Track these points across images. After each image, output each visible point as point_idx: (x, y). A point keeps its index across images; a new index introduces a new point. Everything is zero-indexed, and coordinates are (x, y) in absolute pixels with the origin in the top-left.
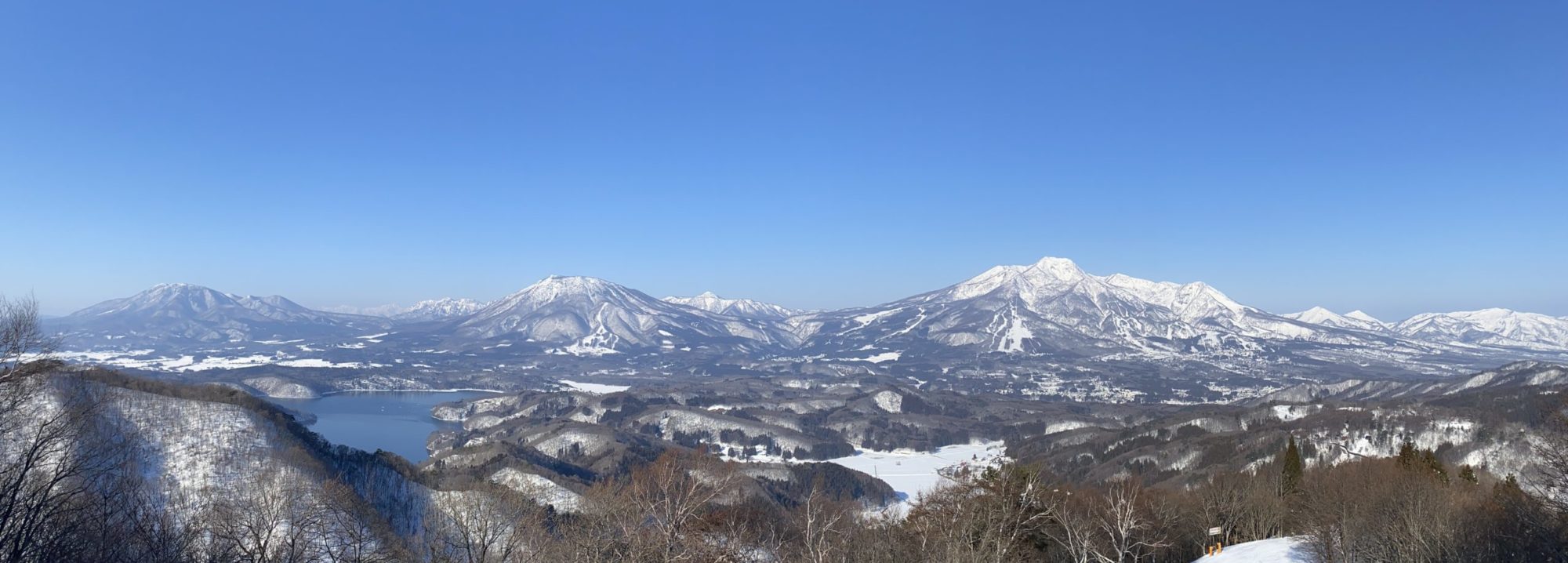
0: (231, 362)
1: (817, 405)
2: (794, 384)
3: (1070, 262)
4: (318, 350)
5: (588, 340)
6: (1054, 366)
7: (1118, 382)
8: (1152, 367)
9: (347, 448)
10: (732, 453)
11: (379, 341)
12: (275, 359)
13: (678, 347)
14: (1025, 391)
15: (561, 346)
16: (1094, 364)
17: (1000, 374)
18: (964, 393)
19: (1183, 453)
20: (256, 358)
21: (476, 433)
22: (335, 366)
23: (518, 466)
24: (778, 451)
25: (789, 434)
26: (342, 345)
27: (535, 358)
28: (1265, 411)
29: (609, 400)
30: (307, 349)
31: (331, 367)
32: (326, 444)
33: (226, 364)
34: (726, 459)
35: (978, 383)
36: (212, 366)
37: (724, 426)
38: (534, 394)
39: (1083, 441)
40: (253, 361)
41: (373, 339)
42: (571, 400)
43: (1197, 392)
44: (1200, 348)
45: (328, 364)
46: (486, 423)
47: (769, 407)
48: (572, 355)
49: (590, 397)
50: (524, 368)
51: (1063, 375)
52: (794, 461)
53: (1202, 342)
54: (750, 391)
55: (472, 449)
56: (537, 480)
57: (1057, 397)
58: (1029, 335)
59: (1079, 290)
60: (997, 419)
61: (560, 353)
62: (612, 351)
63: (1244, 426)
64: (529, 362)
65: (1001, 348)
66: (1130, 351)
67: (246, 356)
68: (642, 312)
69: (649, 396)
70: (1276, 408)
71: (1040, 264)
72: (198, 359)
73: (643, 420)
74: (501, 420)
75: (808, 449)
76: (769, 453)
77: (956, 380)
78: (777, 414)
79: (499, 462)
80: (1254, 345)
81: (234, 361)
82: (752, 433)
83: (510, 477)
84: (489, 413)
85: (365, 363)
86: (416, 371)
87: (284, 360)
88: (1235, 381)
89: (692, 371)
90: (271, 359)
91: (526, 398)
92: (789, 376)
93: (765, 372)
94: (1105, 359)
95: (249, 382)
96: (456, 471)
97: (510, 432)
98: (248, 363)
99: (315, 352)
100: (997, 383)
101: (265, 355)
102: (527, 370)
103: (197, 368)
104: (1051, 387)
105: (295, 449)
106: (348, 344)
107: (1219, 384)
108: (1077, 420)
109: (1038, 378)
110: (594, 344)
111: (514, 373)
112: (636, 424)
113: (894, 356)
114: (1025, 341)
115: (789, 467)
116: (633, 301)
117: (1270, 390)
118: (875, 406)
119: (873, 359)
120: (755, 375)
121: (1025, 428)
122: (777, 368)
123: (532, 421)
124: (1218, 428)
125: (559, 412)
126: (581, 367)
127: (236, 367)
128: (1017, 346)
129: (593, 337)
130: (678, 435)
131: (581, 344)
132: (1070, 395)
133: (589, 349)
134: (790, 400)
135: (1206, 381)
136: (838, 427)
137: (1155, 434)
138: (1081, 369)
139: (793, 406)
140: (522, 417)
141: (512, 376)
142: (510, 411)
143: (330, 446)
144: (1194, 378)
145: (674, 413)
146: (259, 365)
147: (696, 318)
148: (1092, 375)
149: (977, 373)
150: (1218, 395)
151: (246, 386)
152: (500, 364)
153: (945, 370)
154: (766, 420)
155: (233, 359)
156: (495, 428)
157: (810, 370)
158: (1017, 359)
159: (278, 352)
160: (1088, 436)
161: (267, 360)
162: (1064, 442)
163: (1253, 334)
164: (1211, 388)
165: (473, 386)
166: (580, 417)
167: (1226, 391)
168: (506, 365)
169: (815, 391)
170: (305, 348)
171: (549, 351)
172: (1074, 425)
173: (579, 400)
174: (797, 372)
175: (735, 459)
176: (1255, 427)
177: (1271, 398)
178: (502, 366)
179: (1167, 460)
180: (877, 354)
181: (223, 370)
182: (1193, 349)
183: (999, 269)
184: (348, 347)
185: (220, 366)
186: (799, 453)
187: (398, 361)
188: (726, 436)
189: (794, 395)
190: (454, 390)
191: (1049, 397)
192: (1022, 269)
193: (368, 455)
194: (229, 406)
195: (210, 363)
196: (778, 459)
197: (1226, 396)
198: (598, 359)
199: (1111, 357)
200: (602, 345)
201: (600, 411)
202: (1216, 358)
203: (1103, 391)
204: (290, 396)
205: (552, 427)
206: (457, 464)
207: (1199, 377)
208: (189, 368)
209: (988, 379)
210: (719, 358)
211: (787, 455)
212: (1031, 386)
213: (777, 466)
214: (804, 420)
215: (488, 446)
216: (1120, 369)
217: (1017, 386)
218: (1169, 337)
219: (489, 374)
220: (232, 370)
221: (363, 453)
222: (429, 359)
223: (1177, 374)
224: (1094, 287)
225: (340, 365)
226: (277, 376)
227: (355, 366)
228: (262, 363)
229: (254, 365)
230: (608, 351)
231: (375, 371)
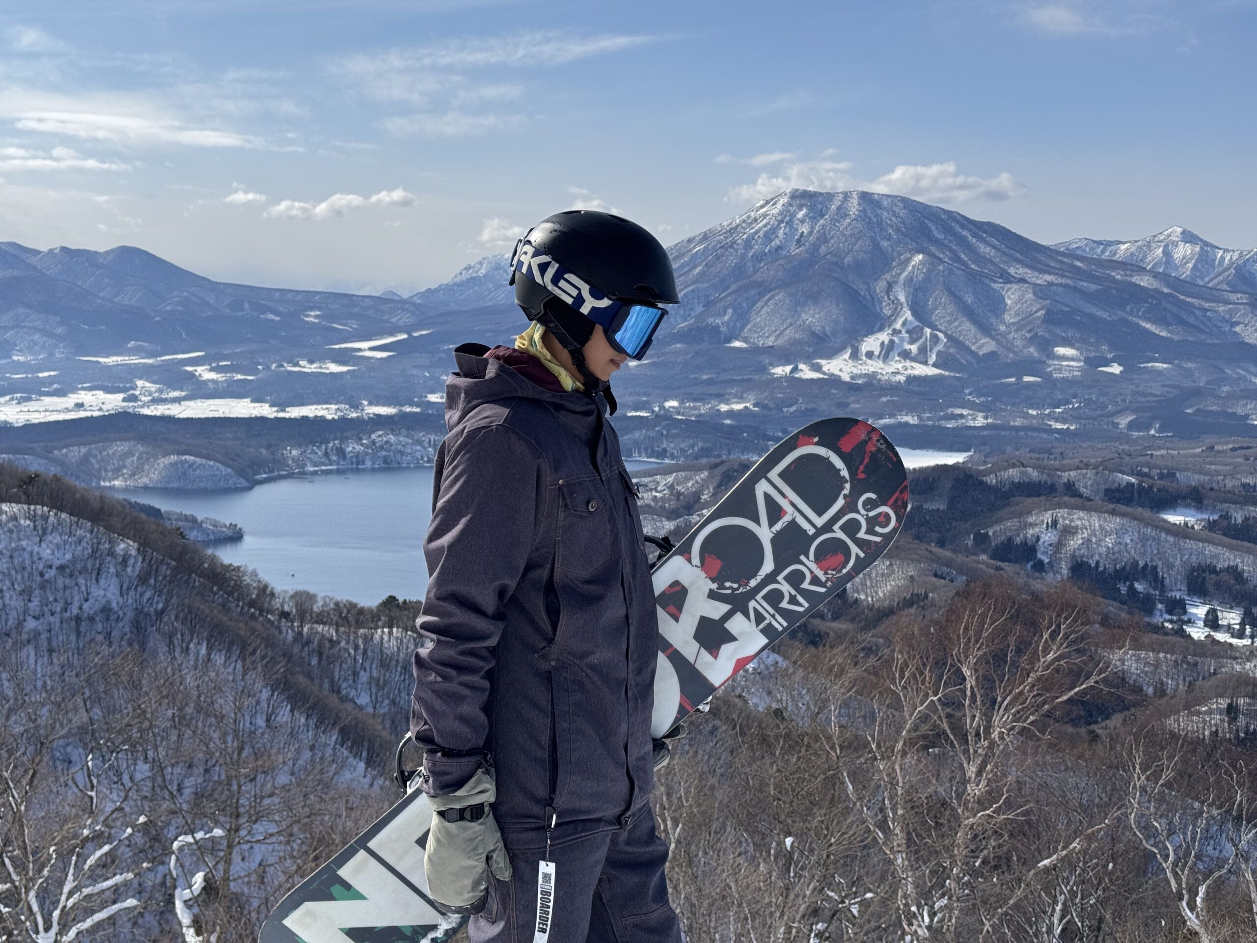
0: (24, 407)
4: (239, 377)
5: (872, 343)
9: (312, 598)
11: (384, 355)
12: (134, 398)
13: (1094, 362)
15: (808, 358)
20: (85, 397)
22: (281, 415)
26: (297, 364)
27: (746, 386)
30: (213, 376)
31: (272, 416)
33: (11, 413)
34: (1198, 633)
40: (80, 406)
41: (372, 349)
45: (266, 410)
48: (834, 381)
50: (724, 408)
61: (806, 373)
62: (931, 371)
64: (735, 396)
67: (61, 393)
73: (997, 530)
81: (32, 405)
85: (356, 406)
87: (156, 401)
90: (124, 400)
98: (68, 410)
99: (231, 383)
101: (109, 390)
102: (730, 414)
106: (311, 362)
110: (887, 351)
111: (700, 421)
116: (985, 250)
127: (34, 419)
129: (884, 337)
130: (1081, 569)
131: (855, 356)
133: (873, 366)
141: (696, 427)
143: (272, 594)
145: (1073, 517)
146: (96, 414)
147: (1138, 295)
152: (666, 400)
155: (29, 399)
159: (140, 383)
161: (113, 402)
168: (682, 402)
170: (205, 373)
171: (781, 371)
178: (671, 404)
184: (311, 368)
187: (431, 396)
188: (1203, 580)
193: (361, 611)
194: (22, 512)
198: (892, 388)
200: (906, 355)
219: (643, 423)
220: (26, 427)
221: (352, 606)
225: (294, 412)
226: (142, 438)
227: (328, 411)
228: (101, 409)
229: (82, 414)
230: (920, 370)
231: (379, 421)
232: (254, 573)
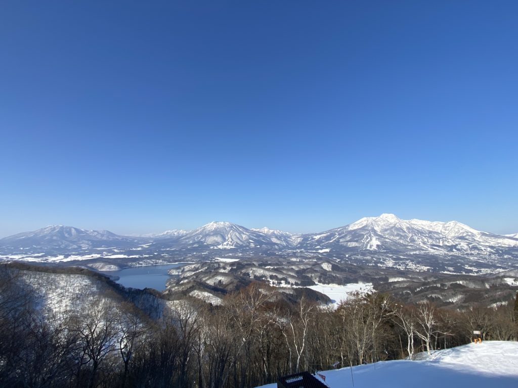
0: (82, 257)
1: (302, 267)
2: (294, 260)
3: (393, 215)
4: (122, 251)
5: (225, 243)
6: (391, 255)
7: (419, 263)
8: (434, 257)
9: (132, 289)
10: (273, 283)
11: (148, 247)
12: (102, 255)
13: (256, 246)
14: (379, 265)
15: (216, 246)
16: (407, 255)
17: (369, 258)
18: (355, 264)
19: (454, 295)
20: (94, 255)
21: (185, 278)
22: (129, 257)
23: (199, 289)
24: (289, 283)
25: (293, 277)
26: (132, 249)
27: (207, 250)
28: (499, 280)
29: (232, 264)
32: (123, 288)
33: (80, 258)
34: (271, 285)
35: (360, 261)
36: (72, 259)
37: (271, 273)
38: (206, 263)
39: (405, 286)
40: (92, 257)
41: (145, 246)
42: (219, 265)
43: (459, 269)
44: (458, 250)
45: (126, 257)
46: (188, 274)
47: (286, 267)
48: (220, 249)
49: (226, 264)
50: (203, 253)
51: (394, 259)
52: (295, 287)
53: (457, 247)
54: (279, 262)
55: (183, 284)
56: (206, 294)
57: (393, 268)
58: (379, 243)
59: (398, 226)
60: (369, 275)
61: (216, 248)
62: (233, 247)
63: (487, 286)
64: (205, 252)
65: (368, 248)
66: (423, 250)
67: (89, 255)
68: (244, 234)
69: (246, 263)
70: (505, 279)
71: (381, 216)
72: (66, 257)
73: (243, 271)
74: (194, 273)
75: (299, 282)
76: (286, 283)
77: (351, 259)
78: (288, 270)
79: (192, 288)
80: (489, 249)
82: (280, 276)
83: (196, 293)
84: (189, 271)
85: (142, 255)
86: (163, 257)
87: (106, 256)
88: (479, 265)
89: (260, 254)
91: (203, 265)
92: (292, 256)
93: (284, 255)
94: (412, 253)
95: (90, 265)
96: (176, 293)
97: (197, 277)
98: (90, 257)
99: (120, 252)
100: (368, 261)
101: (98, 254)
102: (204, 255)
103: (65, 260)
104: (390, 264)
105: (109, 291)
107: (471, 266)
108: (402, 277)
109: (385, 260)
110: (227, 244)
111: (199, 256)
112: (241, 272)
113: (328, 250)
114: (378, 246)
115: (293, 289)
116: (241, 230)
117: (501, 270)
118: (322, 268)
119: (320, 251)
120: (280, 256)
121: (380, 279)
122: (288, 254)
123: (205, 273)
124: (472, 286)
125: (215, 269)
126: (223, 253)
127: (84, 259)
128: (374, 247)
129: (227, 242)
130: (255, 277)
131: (223, 245)
132: (398, 267)
133: (225, 247)
134: (293, 265)
135: (463, 264)
136: (309, 275)
137: (439, 285)
138: (402, 257)
139: (294, 267)
140: (201, 271)
141: (198, 257)
142: (197, 269)
144: (457, 263)
145: (254, 269)
146: (95, 258)
147: (261, 236)
148: (407, 260)
149: (359, 257)
150: (471, 271)
151: (87, 266)
153: (347, 256)
154: (285, 272)
156: (191, 276)
157: (299, 255)
158: (375, 252)
159: (104, 252)
160: (408, 284)
161: (99, 256)
162: (397, 285)
163: (487, 244)
164: (466, 268)
165: (184, 261)
166: (222, 271)
167: (475, 269)
169: (301, 262)
170: (116, 251)
171: (212, 248)
172: (401, 279)
173: (222, 265)
174: (294, 255)
175: (275, 285)
176: (494, 288)
177: (503, 274)
178: (195, 253)
179: (446, 297)
180: (321, 249)
181: (78, 261)
182: (454, 250)
183: (365, 218)
184: (135, 249)
185: (76, 259)
186: (296, 284)
187: (155, 254)
188: (272, 277)
189: (294, 263)
190: (177, 263)
191: (389, 267)
192: (374, 218)
194: (80, 276)
195: (72, 258)
196: (289, 286)
197: (475, 272)
198: (228, 250)
199: (415, 253)
200: (230, 245)
201: (229, 268)
202: (467, 254)
203: (412, 266)
204: (108, 270)
205: (212, 274)
206: (177, 290)
207: (459, 262)
208: (62, 260)
209: (364, 260)
210: (269, 250)
211: (292, 284)
212: (381, 263)
213: (289, 288)
214: (297, 272)
215: (188, 283)
216: (420, 257)
217: (376, 263)
218: (441, 244)
219: (190, 257)
220: (82, 261)
221: (139, 290)
222: (168, 252)
223: (447, 261)
224: (404, 224)
225: (131, 257)
226: (103, 262)
227: (137, 256)
230: (232, 247)
231: (146, 258)
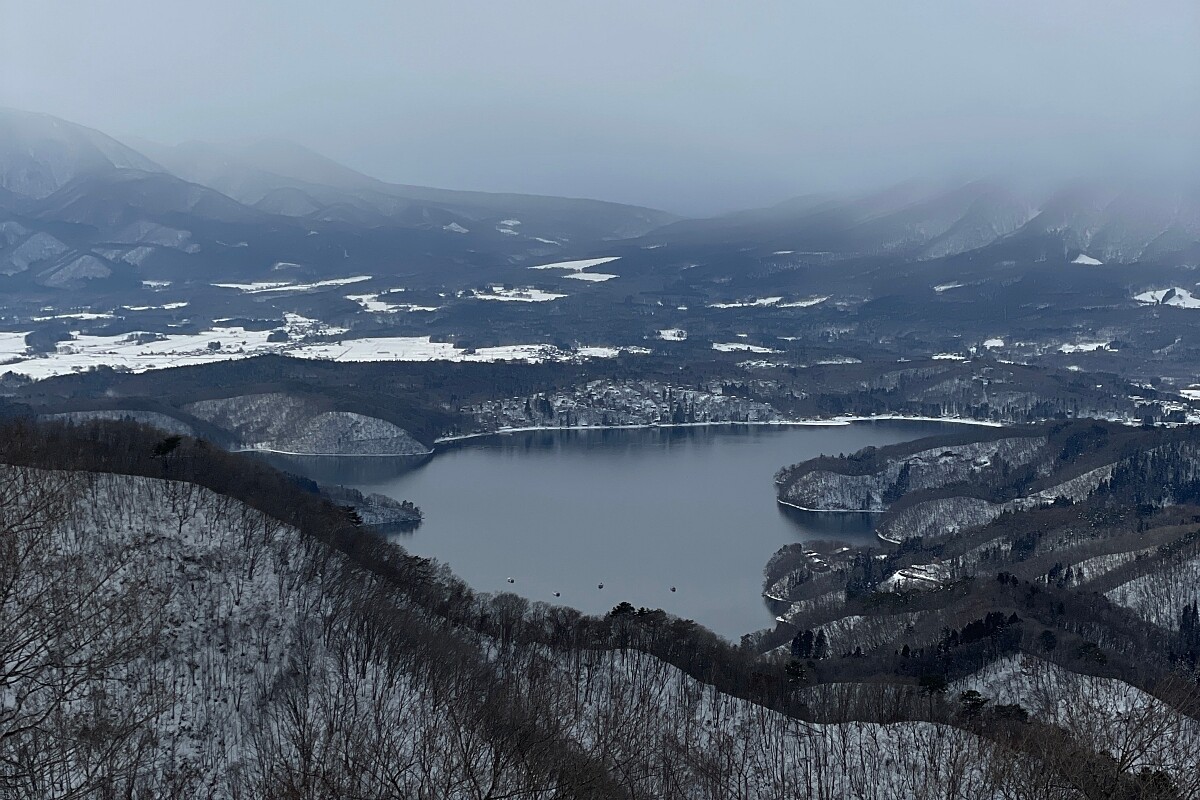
0: (145, 348)
4: (416, 308)
9: (521, 603)
11: (605, 277)
12: (281, 337)
20: (219, 334)
22: (469, 358)
23: (1051, 651)
26: (490, 292)
27: (1103, 317)
30: (382, 307)
31: (458, 360)
32: (459, 592)
33: (130, 356)
36: (86, 363)
38: (1101, 428)
40: (215, 347)
41: (586, 270)
45: (450, 352)
50: (1067, 348)
56: (1114, 697)
61: (1185, 300)
64: (1084, 332)
67: (192, 330)
72: (43, 342)
74: (991, 512)
81: (156, 346)
84: (954, 489)
85: (564, 347)
87: (308, 340)
90: (270, 339)
95: (206, 409)
98: (199, 352)
99: (404, 315)
101: (249, 326)
102: (1077, 357)
103: (39, 369)
106: (508, 288)
111: (1034, 366)
127: (161, 364)
141: (1029, 375)
143: (470, 597)
146: (235, 357)
151: (193, 421)
152: (986, 338)
155: (151, 339)
159: (290, 317)
161: (256, 341)
165: (908, 409)
168: (1008, 341)
170: (373, 304)
171: (1149, 297)
178: (996, 341)
181: (123, 376)
184: (508, 296)
185: (112, 362)
187: (669, 335)
190: (846, 422)
193: (586, 622)
194: (158, 486)
195: (84, 354)
208: (16, 369)
215: (952, 588)
219: (954, 370)
220: (152, 374)
225: (486, 355)
226: (295, 388)
227: (527, 353)
228: (241, 351)
229: (218, 358)
231: (597, 366)
232: (446, 569)
